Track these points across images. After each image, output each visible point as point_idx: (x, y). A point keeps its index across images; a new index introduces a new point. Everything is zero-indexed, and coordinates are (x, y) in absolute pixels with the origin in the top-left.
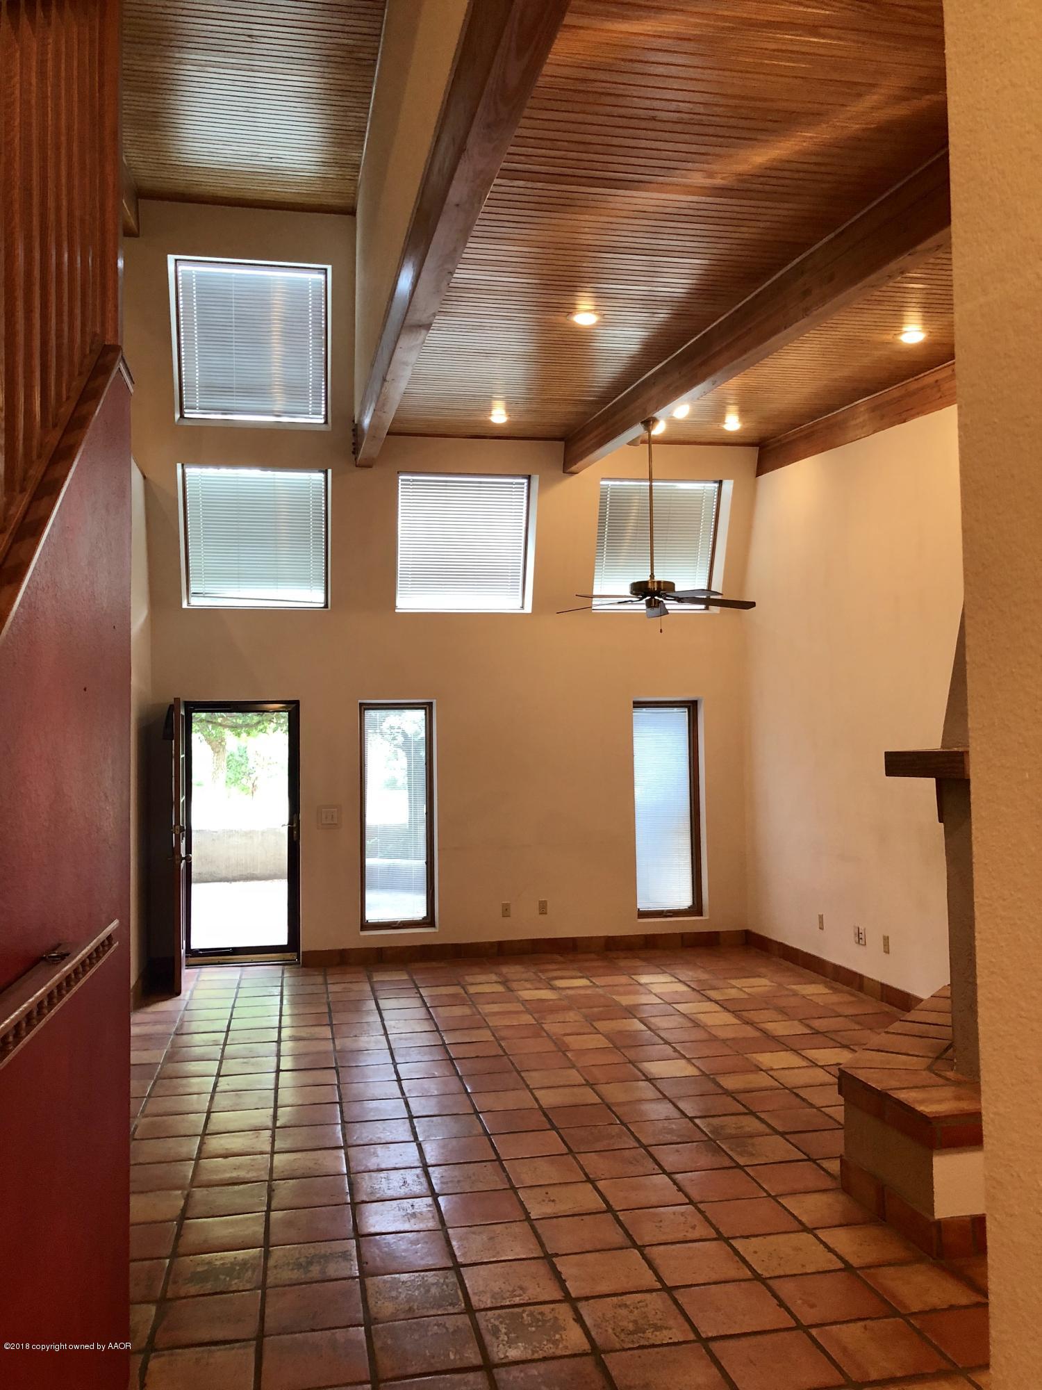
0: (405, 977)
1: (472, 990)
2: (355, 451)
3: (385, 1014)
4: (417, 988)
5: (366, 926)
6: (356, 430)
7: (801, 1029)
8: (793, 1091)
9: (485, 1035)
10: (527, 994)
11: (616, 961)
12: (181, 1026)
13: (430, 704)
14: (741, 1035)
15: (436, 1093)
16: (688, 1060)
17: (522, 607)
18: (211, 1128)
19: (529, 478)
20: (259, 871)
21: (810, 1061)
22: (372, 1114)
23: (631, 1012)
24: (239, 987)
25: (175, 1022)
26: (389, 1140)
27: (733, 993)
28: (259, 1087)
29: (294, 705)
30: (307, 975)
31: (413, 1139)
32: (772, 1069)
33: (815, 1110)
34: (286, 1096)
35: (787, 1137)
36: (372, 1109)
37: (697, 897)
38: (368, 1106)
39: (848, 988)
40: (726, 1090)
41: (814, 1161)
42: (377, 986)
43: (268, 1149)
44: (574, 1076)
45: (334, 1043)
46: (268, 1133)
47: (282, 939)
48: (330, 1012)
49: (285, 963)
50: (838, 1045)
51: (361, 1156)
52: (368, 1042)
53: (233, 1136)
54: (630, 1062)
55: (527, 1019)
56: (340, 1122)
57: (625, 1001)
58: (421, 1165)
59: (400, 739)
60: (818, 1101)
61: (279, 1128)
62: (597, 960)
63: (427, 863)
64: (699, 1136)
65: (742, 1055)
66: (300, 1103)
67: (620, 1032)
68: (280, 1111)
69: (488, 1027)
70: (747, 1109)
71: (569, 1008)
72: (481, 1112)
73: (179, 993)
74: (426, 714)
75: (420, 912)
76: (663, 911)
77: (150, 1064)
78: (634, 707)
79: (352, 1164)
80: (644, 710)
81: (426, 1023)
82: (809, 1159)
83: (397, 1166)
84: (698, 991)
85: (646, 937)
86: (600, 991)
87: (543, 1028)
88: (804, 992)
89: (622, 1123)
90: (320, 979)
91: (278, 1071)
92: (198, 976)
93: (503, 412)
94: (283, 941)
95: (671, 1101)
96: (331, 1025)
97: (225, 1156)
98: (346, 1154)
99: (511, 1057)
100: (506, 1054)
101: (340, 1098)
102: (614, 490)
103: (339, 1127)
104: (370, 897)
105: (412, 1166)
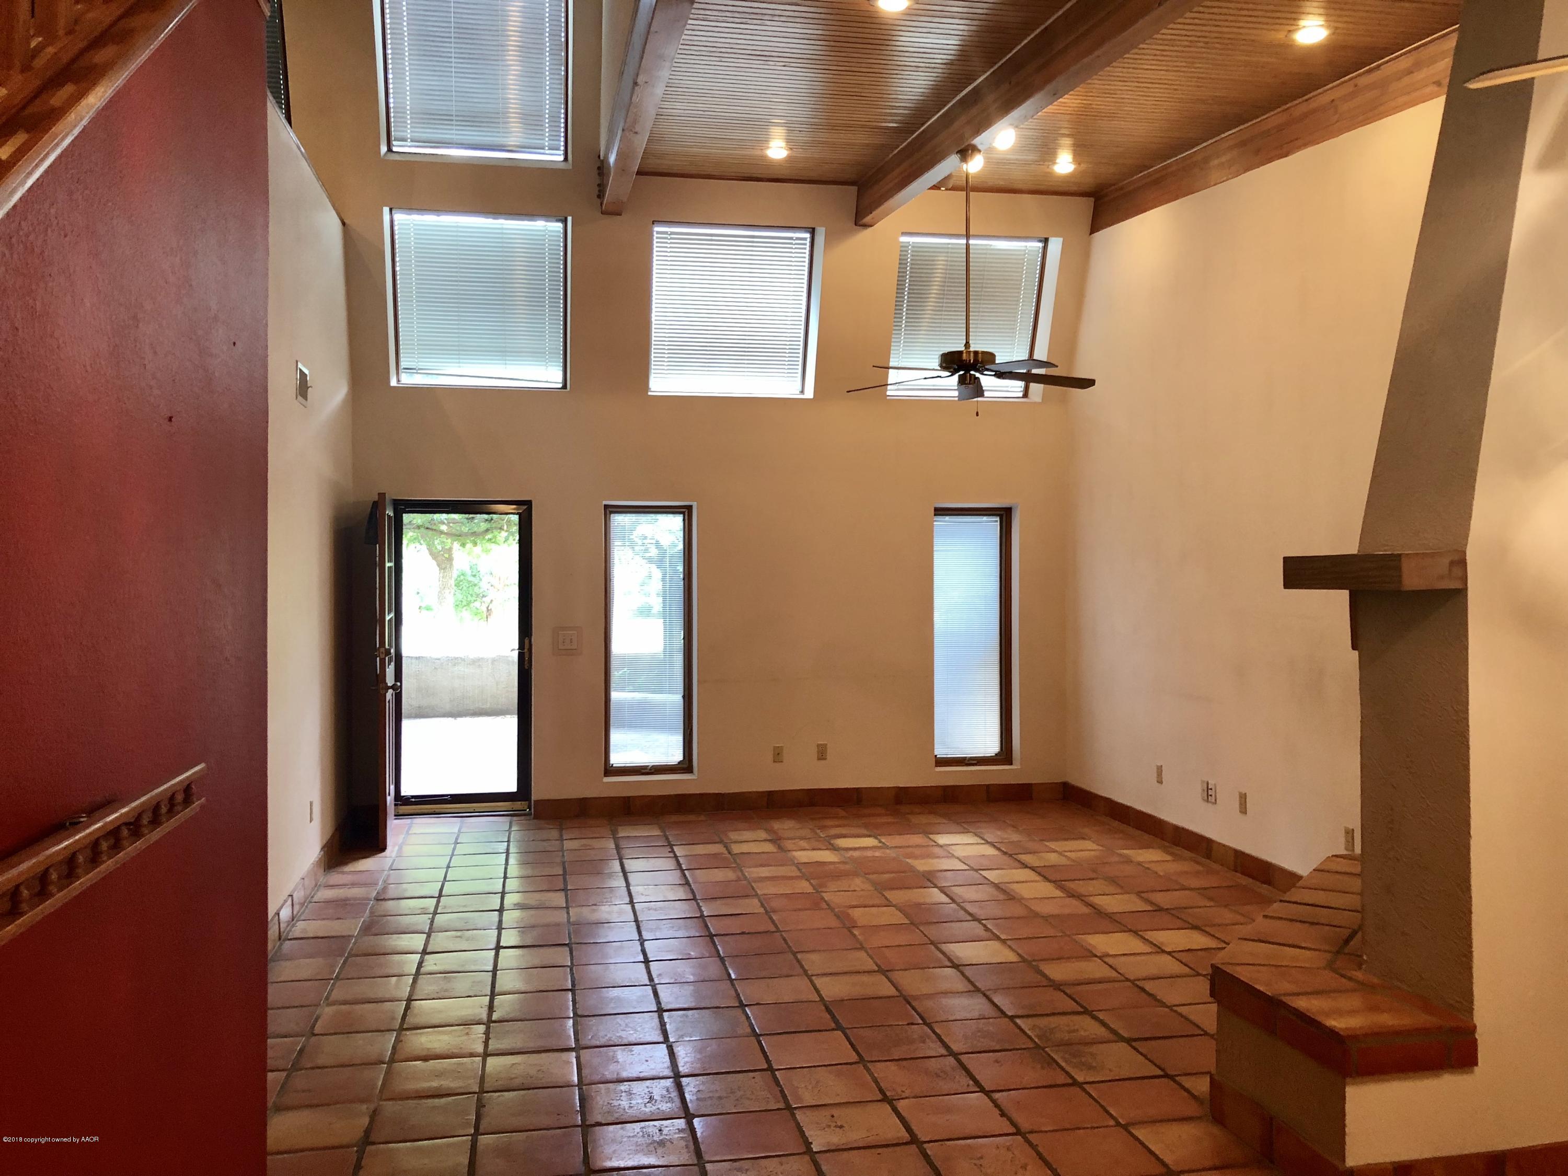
0: (657, 832)
1: (736, 849)
2: (601, 195)
3: (631, 877)
4: (671, 846)
5: (610, 771)
6: (602, 168)
7: (1142, 906)
8: (1136, 985)
9: (753, 905)
10: (803, 856)
11: (909, 816)
12: (385, 889)
13: (689, 508)
14: (1067, 911)
15: (691, 978)
16: (1004, 941)
17: (802, 392)
18: (411, 1020)
19: (813, 231)
20: (488, 705)
21: (1155, 945)
22: (612, 1005)
23: (929, 879)
24: (456, 843)
25: (377, 884)
26: (632, 1039)
27: (1053, 858)
28: (473, 968)
29: (525, 507)
30: (539, 829)
31: (661, 1039)
32: (1108, 955)
33: (1166, 1010)
34: (507, 981)
35: (1134, 1044)
36: (612, 999)
37: (1006, 742)
38: (607, 995)
39: (1193, 855)
40: (1053, 981)
41: (1171, 1078)
42: (623, 844)
43: (480, 1049)
44: (862, 960)
45: (568, 913)
46: (482, 1028)
47: (510, 785)
48: (565, 874)
49: (513, 814)
50: (1187, 925)
51: (596, 1061)
52: (609, 913)
53: (439, 1032)
54: (932, 943)
55: (804, 886)
56: (572, 1015)
57: (921, 865)
58: (671, 1074)
59: (654, 552)
60: (1171, 997)
61: (495, 1022)
62: (886, 815)
63: (684, 697)
64: (1023, 1043)
65: (1069, 936)
66: (523, 989)
67: (918, 905)
68: (498, 999)
69: (757, 895)
70: (1082, 1006)
71: (855, 874)
72: (747, 1005)
73: (384, 849)
74: (684, 520)
75: (675, 755)
76: (965, 758)
77: (343, 937)
78: (935, 515)
79: (585, 1072)
80: (947, 518)
81: (681, 889)
82: (1166, 1076)
83: (642, 1075)
84: (1011, 855)
85: (945, 788)
86: (891, 853)
87: (823, 898)
88: (1140, 859)
89: (925, 1023)
90: (554, 834)
91: (498, 948)
92: (409, 828)
93: (783, 144)
94: (512, 787)
95: (985, 995)
96: (565, 890)
97: (426, 1059)
98: (578, 1058)
99: (783, 933)
100: (778, 931)
101: (573, 984)
102: (917, 248)
103: (571, 1022)
104: (616, 737)
105: (661, 1075)
